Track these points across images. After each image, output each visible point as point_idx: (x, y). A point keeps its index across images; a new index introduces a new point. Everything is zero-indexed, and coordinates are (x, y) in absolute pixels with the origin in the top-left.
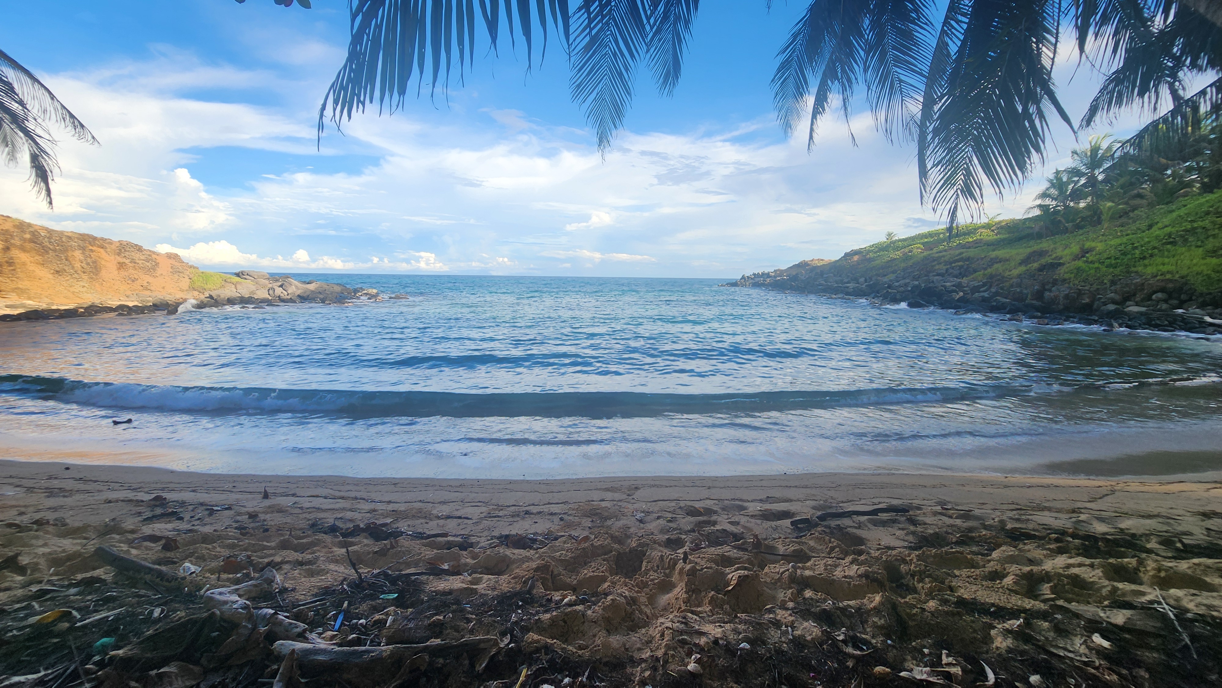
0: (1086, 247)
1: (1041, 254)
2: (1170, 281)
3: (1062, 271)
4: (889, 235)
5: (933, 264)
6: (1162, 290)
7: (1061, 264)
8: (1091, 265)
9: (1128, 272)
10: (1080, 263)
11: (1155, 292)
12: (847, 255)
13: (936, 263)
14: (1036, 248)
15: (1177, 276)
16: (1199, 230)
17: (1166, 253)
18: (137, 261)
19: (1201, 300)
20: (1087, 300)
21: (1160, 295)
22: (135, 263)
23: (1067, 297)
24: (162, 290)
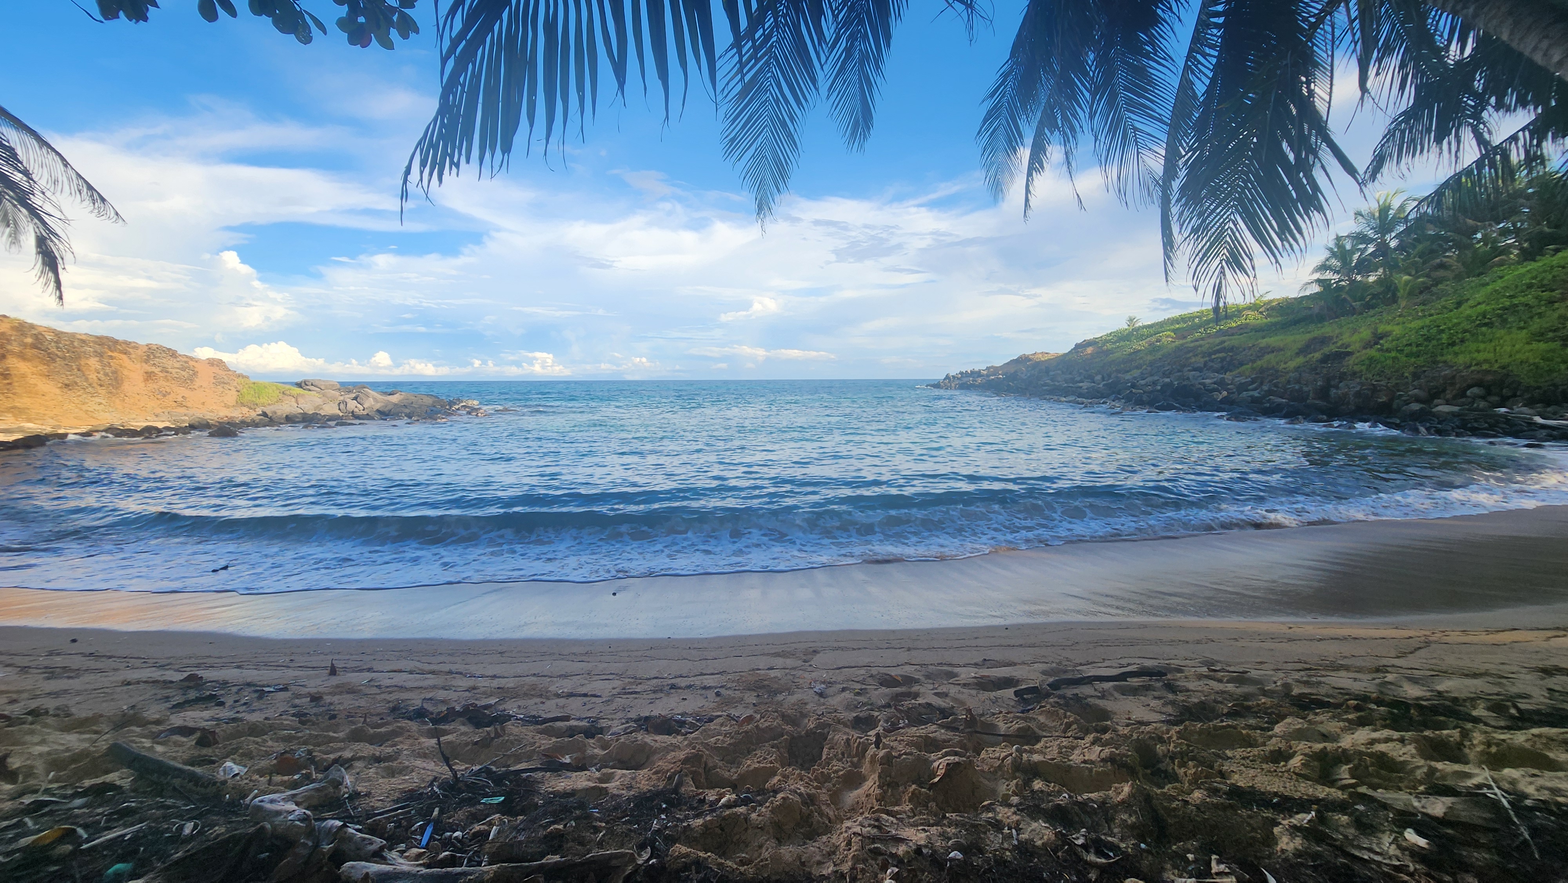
0: (1380, 331)
1: (1324, 341)
2: (1487, 372)
3: (1351, 362)
4: (1131, 320)
5: (1188, 356)
6: (1479, 384)
7: (1349, 354)
8: (1387, 355)
9: (1435, 362)
10: (1372, 352)
11: (1470, 387)
12: (1078, 346)
13: (1191, 354)
14: (1317, 333)
15: (1496, 366)
16: (1521, 308)
17: (1480, 337)
18: (170, 370)
19: (1527, 396)
20: (1384, 399)
21: (1475, 390)
22: (167, 372)
23: (1358, 394)
24: (201, 406)
